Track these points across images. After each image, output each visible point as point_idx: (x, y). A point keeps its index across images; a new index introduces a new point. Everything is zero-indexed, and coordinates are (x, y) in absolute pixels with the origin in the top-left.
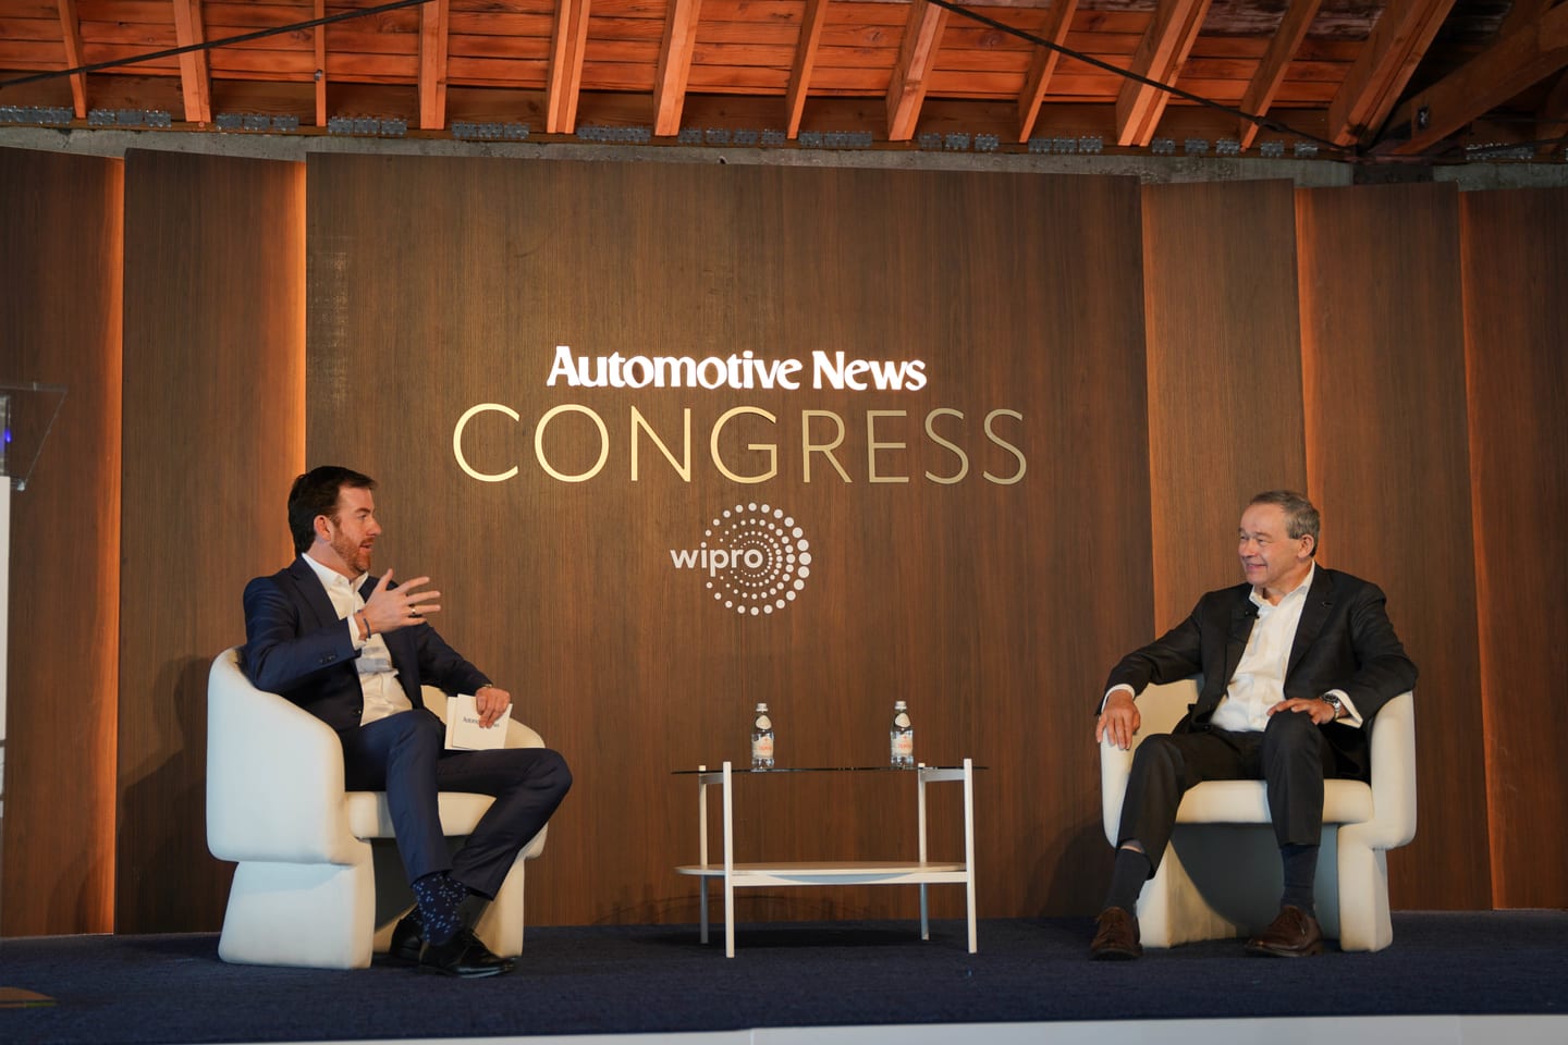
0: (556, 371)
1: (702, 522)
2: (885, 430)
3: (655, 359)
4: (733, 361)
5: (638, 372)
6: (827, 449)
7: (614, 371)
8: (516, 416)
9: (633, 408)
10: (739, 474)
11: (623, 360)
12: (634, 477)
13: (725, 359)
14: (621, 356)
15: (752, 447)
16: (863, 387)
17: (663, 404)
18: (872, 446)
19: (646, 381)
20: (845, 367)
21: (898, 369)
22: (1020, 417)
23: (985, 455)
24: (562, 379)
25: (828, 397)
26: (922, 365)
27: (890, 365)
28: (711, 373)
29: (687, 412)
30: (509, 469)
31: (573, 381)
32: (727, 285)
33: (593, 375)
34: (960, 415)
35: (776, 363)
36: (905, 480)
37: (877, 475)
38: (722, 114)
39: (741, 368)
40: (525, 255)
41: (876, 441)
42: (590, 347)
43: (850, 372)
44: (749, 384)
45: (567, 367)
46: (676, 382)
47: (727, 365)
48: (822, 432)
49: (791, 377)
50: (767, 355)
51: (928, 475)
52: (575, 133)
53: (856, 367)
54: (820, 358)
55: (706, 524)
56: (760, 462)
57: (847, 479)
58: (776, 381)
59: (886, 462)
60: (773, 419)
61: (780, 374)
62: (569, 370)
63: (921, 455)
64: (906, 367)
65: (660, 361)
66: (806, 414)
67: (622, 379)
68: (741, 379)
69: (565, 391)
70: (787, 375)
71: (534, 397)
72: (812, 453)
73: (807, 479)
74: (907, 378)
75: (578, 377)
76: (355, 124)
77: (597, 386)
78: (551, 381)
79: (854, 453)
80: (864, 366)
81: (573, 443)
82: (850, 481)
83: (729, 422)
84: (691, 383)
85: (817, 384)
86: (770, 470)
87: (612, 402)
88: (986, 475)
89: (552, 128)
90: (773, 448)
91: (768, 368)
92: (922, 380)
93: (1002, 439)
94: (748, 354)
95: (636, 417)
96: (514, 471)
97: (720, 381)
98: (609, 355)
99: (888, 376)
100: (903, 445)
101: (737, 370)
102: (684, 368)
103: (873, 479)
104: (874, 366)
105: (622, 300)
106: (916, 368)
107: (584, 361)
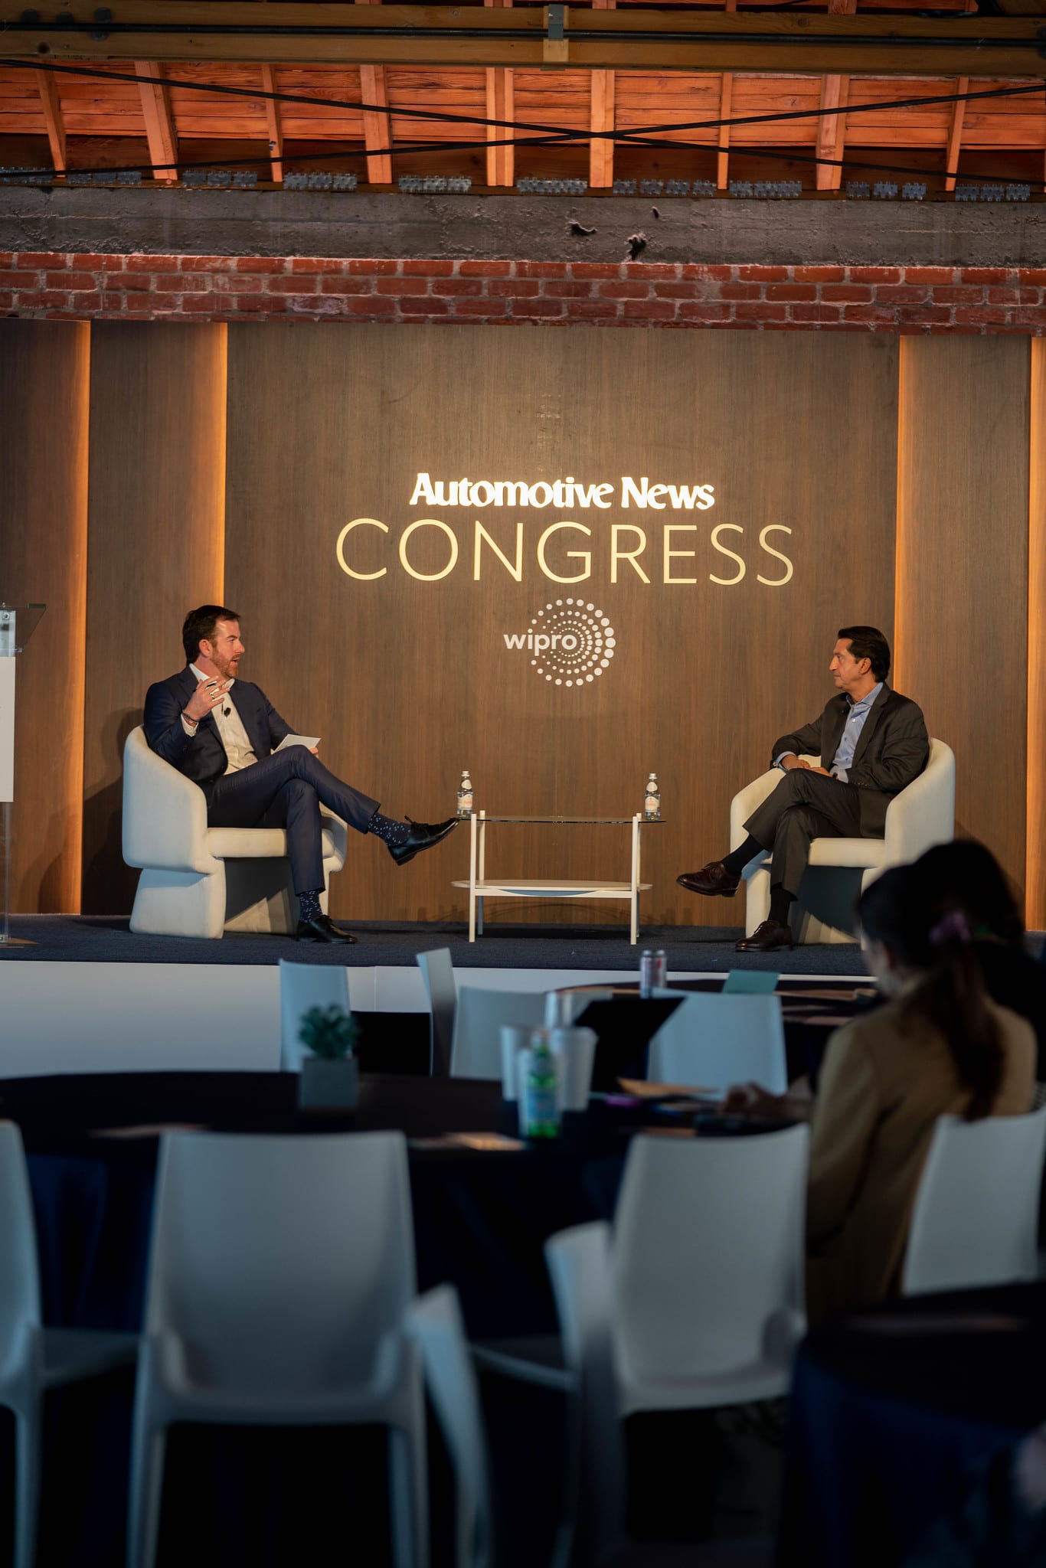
0: (417, 493)
1: (529, 612)
2: (678, 541)
3: (496, 483)
4: (558, 484)
5: (482, 494)
6: (630, 557)
7: (463, 493)
8: (386, 529)
9: (478, 524)
10: (560, 575)
11: (471, 484)
12: (477, 577)
13: (551, 483)
14: (469, 481)
15: (570, 554)
16: (662, 506)
17: (500, 520)
18: (668, 553)
19: (488, 502)
20: (649, 488)
21: (691, 492)
22: (789, 531)
23: (760, 563)
24: (422, 499)
25: (634, 514)
26: (711, 489)
27: (684, 489)
28: (540, 495)
29: (520, 526)
30: (379, 570)
31: (430, 502)
32: (555, 424)
33: (446, 497)
34: (740, 530)
35: (592, 487)
36: (694, 581)
37: (671, 577)
38: (656, 165)
39: (564, 490)
40: (395, 401)
41: (671, 549)
42: (444, 473)
43: (652, 494)
44: (570, 504)
45: (426, 489)
46: (512, 502)
47: (552, 488)
48: (628, 542)
49: (604, 498)
50: (585, 480)
51: (712, 578)
52: (515, 185)
53: (657, 490)
54: (628, 482)
55: (532, 614)
56: (577, 566)
57: (646, 580)
58: (592, 502)
59: (679, 567)
60: (588, 532)
61: (594, 496)
62: (428, 493)
63: (707, 561)
64: (698, 490)
65: (499, 485)
66: (615, 528)
67: (469, 499)
68: (564, 500)
69: (424, 509)
70: (601, 496)
71: (400, 515)
72: (619, 560)
73: (614, 580)
74: (698, 499)
75: (435, 498)
76: (309, 178)
77: (449, 506)
78: (414, 501)
79: (652, 560)
80: (663, 489)
81: (429, 551)
82: (649, 582)
83: (553, 534)
84: (524, 503)
85: (625, 504)
86: (584, 572)
87: (461, 518)
88: (760, 578)
89: (492, 181)
90: (587, 555)
91: (586, 491)
92: (711, 501)
93: (774, 549)
94: (570, 479)
95: (480, 530)
96: (384, 571)
97: (546, 502)
98: (460, 480)
99: (683, 498)
100: (692, 554)
101: (562, 492)
102: (518, 490)
103: (667, 580)
104: (672, 489)
105: (471, 437)
106: (706, 491)
107: (439, 485)
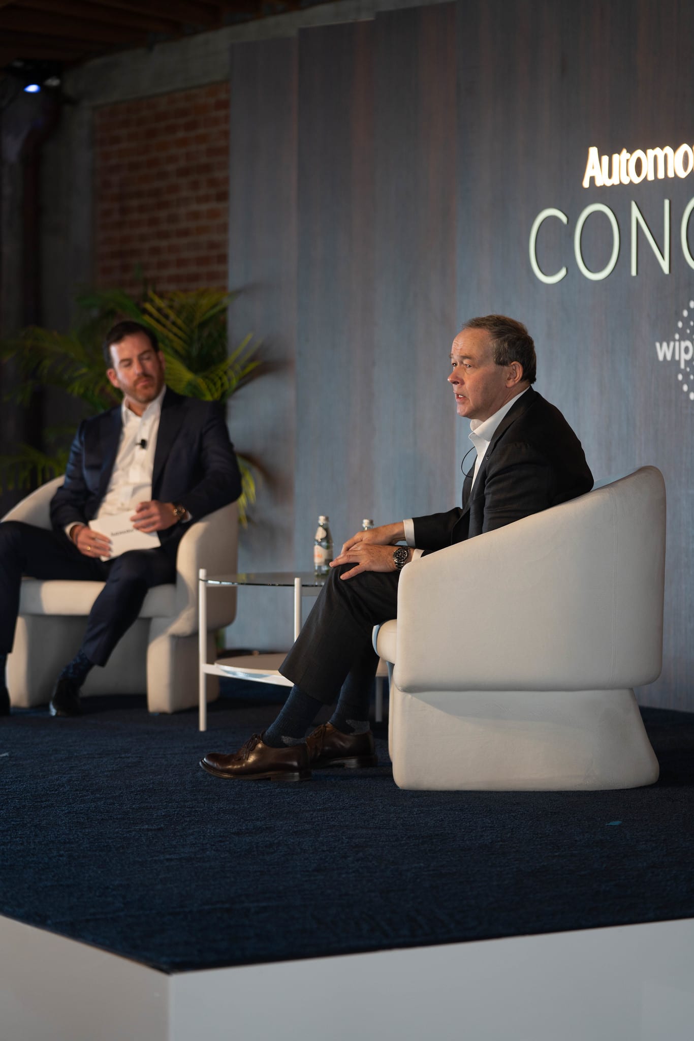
0: (589, 173)
1: (676, 312)
3: (649, 152)
5: (638, 167)
7: (623, 168)
8: (564, 220)
9: (633, 203)
11: (630, 155)
12: (634, 272)
14: (628, 151)
17: (652, 197)
19: (642, 176)
24: (592, 180)
28: (685, 162)
29: (667, 203)
30: (560, 270)
31: (599, 183)
42: (610, 145)
45: (595, 168)
46: (661, 174)
47: (692, 150)
55: (678, 315)
62: (596, 171)
67: (628, 175)
69: (593, 193)
75: (602, 177)
77: (612, 185)
78: (586, 184)
81: (598, 243)
84: (671, 173)
87: (622, 200)
95: (635, 211)
96: (563, 272)
97: (689, 170)
98: (619, 153)
102: (666, 156)
107: (605, 159)
